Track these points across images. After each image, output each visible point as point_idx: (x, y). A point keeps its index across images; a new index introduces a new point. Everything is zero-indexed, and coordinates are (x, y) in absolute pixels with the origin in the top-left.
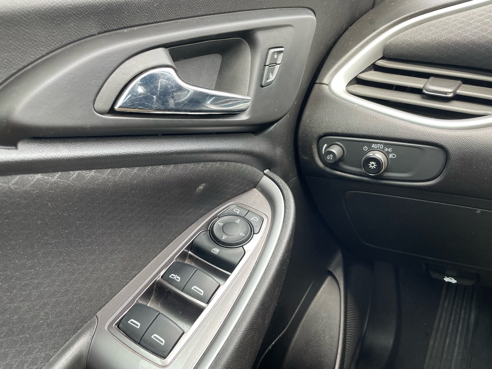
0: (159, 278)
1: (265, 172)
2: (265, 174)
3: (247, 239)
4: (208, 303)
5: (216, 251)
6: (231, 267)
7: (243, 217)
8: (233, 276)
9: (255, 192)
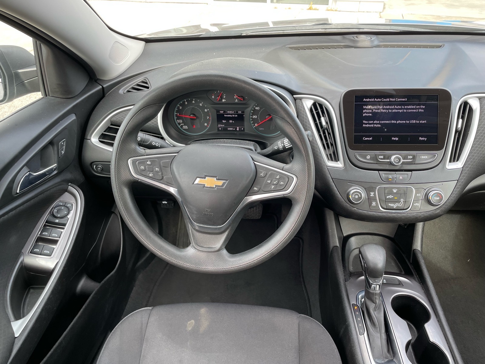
0: (38, 235)
1: (69, 184)
2: (69, 185)
3: (68, 214)
4: (60, 238)
5: (57, 221)
6: (64, 225)
7: (64, 206)
8: (66, 227)
9: (66, 194)
